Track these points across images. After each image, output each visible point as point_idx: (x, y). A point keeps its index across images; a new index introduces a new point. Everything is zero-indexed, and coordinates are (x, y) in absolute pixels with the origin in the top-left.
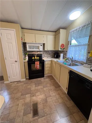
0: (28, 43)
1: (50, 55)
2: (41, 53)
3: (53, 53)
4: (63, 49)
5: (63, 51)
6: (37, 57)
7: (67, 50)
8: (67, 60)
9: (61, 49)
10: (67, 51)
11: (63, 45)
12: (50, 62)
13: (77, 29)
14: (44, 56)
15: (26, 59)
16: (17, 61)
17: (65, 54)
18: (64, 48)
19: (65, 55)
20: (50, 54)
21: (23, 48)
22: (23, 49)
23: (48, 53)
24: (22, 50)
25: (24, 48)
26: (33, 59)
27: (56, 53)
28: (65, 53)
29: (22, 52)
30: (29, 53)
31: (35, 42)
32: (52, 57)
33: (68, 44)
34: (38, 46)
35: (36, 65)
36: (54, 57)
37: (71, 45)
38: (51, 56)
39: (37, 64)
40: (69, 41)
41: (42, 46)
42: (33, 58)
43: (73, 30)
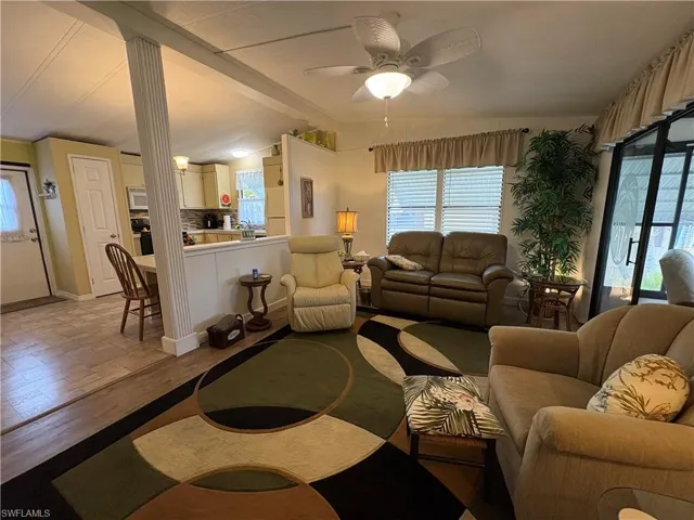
3: (198, 215)
4: (228, 206)
5: (227, 210)
7: (237, 208)
9: (223, 205)
10: (237, 211)
11: (225, 198)
12: (201, 234)
13: (247, 174)
17: (234, 217)
18: (230, 204)
19: (234, 220)
20: (191, 219)
27: (209, 215)
28: (233, 213)
33: (237, 197)
36: (206, 227)
37: (242, 197)
40: (238, 191)
43: (242, 172)
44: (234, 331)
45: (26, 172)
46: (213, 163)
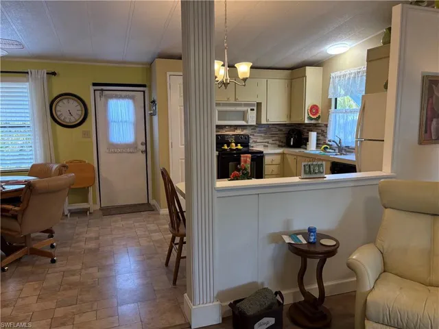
0: (219, 104)
1: (274, 139)
2: (245, 132)
3: (281, 130)
4: (316, 119)
5: (315, 125)
6: (236, 145)
7: (328, 121)
8: (327, 148)
9: (310, 118)
10: (326, 126)
11: (314, 109)
13: (345, 75)
14: (256, 142)
17: (322, 134)
18: (319, 117)
19: (321, 138)
20: (273, 135)
23: (265, 133)
27: (293, 131)
28: (321, 129)
31: (236, 99)
32: (280, 146)
33: (330, 107)
34: (244, 112)
37: (336, 108)
38: (277, 142)
40: (331, 99)
41: (253, 110)
42: (225, 147)
43: (338, 73)
44: (265, 320)
45: (144, 92)
46: (302, 66)
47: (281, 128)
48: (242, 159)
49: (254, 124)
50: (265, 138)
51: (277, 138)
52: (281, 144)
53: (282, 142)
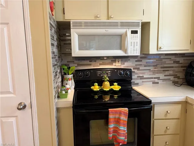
0: (79, 25)
1: (167, 73)
2: (126, 65)
3: (178, 62)
6: (111, 84)
12: (176, 111)
14: (142, 78)
15: (65, 96)
16: (25, 107)
20: (165, 69)
21: (56, 43)
22: (55, 50)
23: (155, 66)
24: (51, 55)
25: (59, 47)
26: (96, 93)
29: (51, 61)
30: (79, 65)
34: (121, 36)
35: (111, 126)
38: (172, 78)
39: (118, 121)
42: (96, 88)
47: (178, 59)
48: (111, 116)
49: (138, 53)
50: (154, 72)
51: (171, 72)
52: (176, 80)
53: (178, 78)
